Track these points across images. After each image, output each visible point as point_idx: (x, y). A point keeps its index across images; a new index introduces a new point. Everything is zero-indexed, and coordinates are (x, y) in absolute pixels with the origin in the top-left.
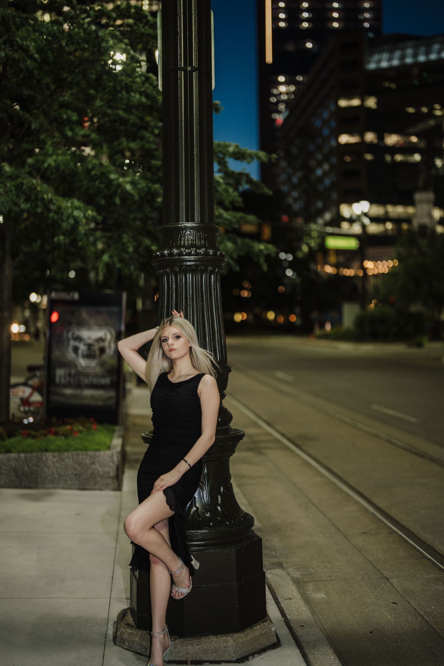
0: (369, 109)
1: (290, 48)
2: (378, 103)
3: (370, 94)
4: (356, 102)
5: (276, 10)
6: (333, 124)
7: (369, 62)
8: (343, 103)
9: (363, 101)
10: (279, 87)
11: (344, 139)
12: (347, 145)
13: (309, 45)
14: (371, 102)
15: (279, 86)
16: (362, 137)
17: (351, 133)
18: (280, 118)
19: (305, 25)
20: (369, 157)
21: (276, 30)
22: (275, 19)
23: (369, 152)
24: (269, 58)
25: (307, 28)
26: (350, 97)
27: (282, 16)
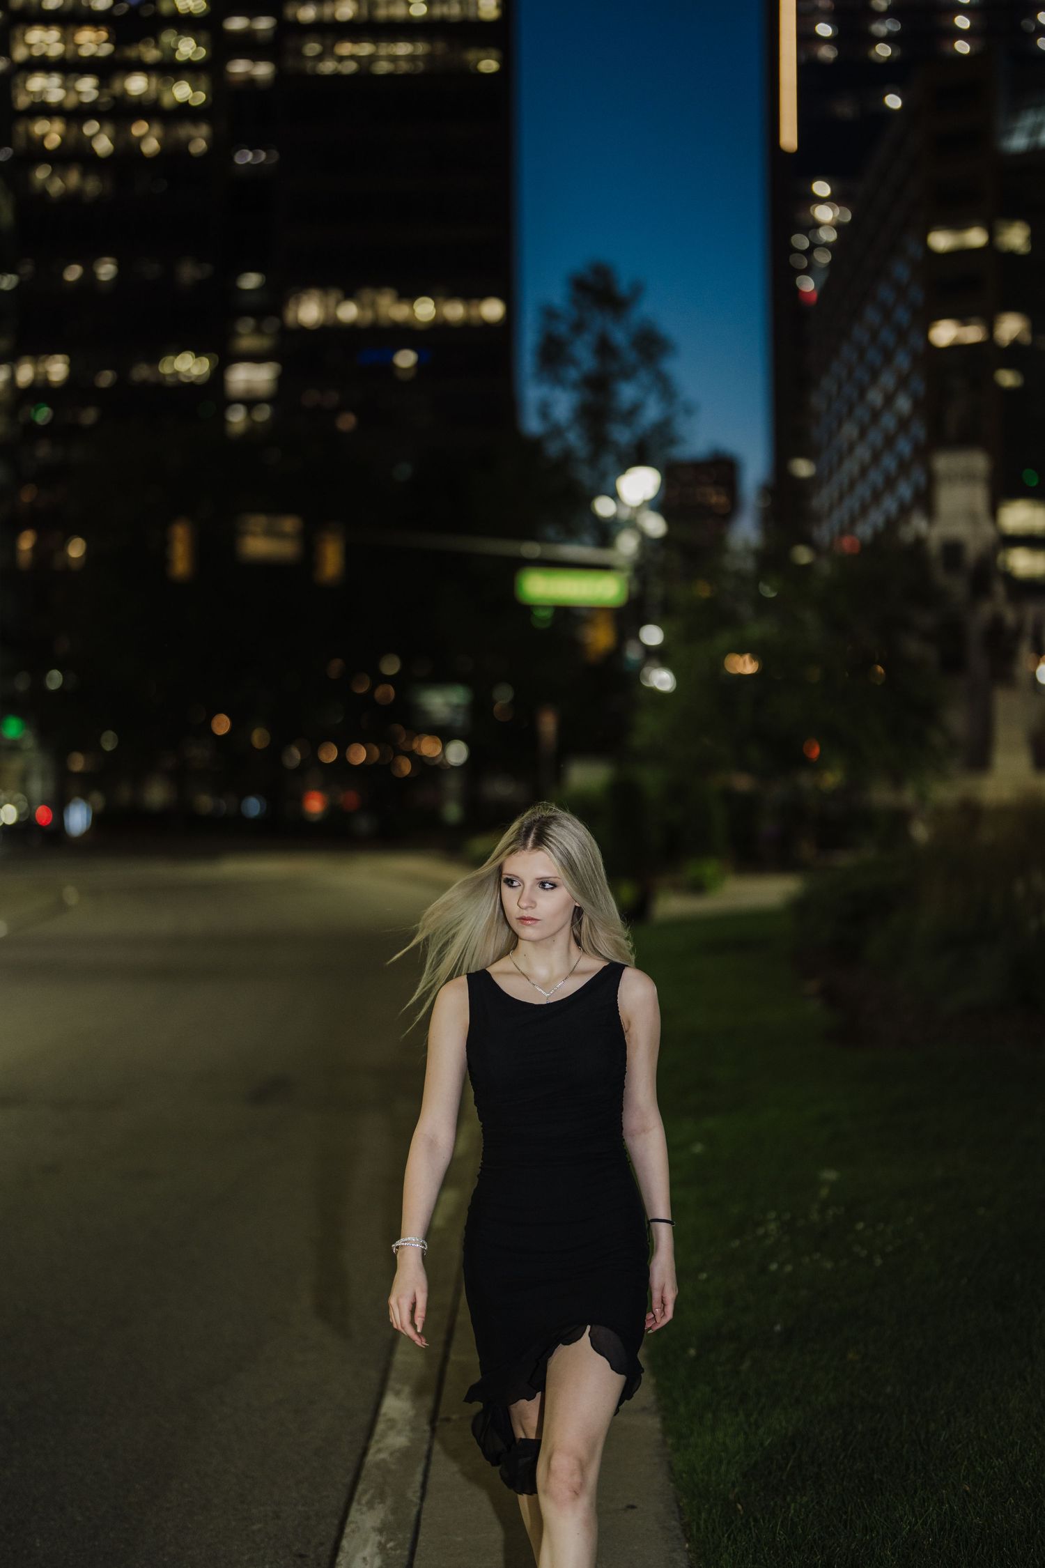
0: (1011, 256)
1: (845, 109)
2: (1033, 239)
3: (1012, 215)
4: (976, 237)
5: (805, 18)
6: (917, 295)
7: (1010, 133)
8: (941, 241)
9: (992, 234)
10: (814, 211)
11: (945, 333)
12: (956, 349)
13: (893, 101)
14: (1016, 237)
15: (816, 207)
16: (990, 328)
17: (962, 318)
18: (808, 285)
19: (883, 51)
20: (1008, 379)
21: (807, 67)
22: (806, 38)
23: (1008, 366)
24: (789, 137)
25: (888, 58)
26: (958, 224)
27: (824, 30)
